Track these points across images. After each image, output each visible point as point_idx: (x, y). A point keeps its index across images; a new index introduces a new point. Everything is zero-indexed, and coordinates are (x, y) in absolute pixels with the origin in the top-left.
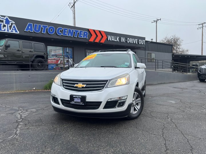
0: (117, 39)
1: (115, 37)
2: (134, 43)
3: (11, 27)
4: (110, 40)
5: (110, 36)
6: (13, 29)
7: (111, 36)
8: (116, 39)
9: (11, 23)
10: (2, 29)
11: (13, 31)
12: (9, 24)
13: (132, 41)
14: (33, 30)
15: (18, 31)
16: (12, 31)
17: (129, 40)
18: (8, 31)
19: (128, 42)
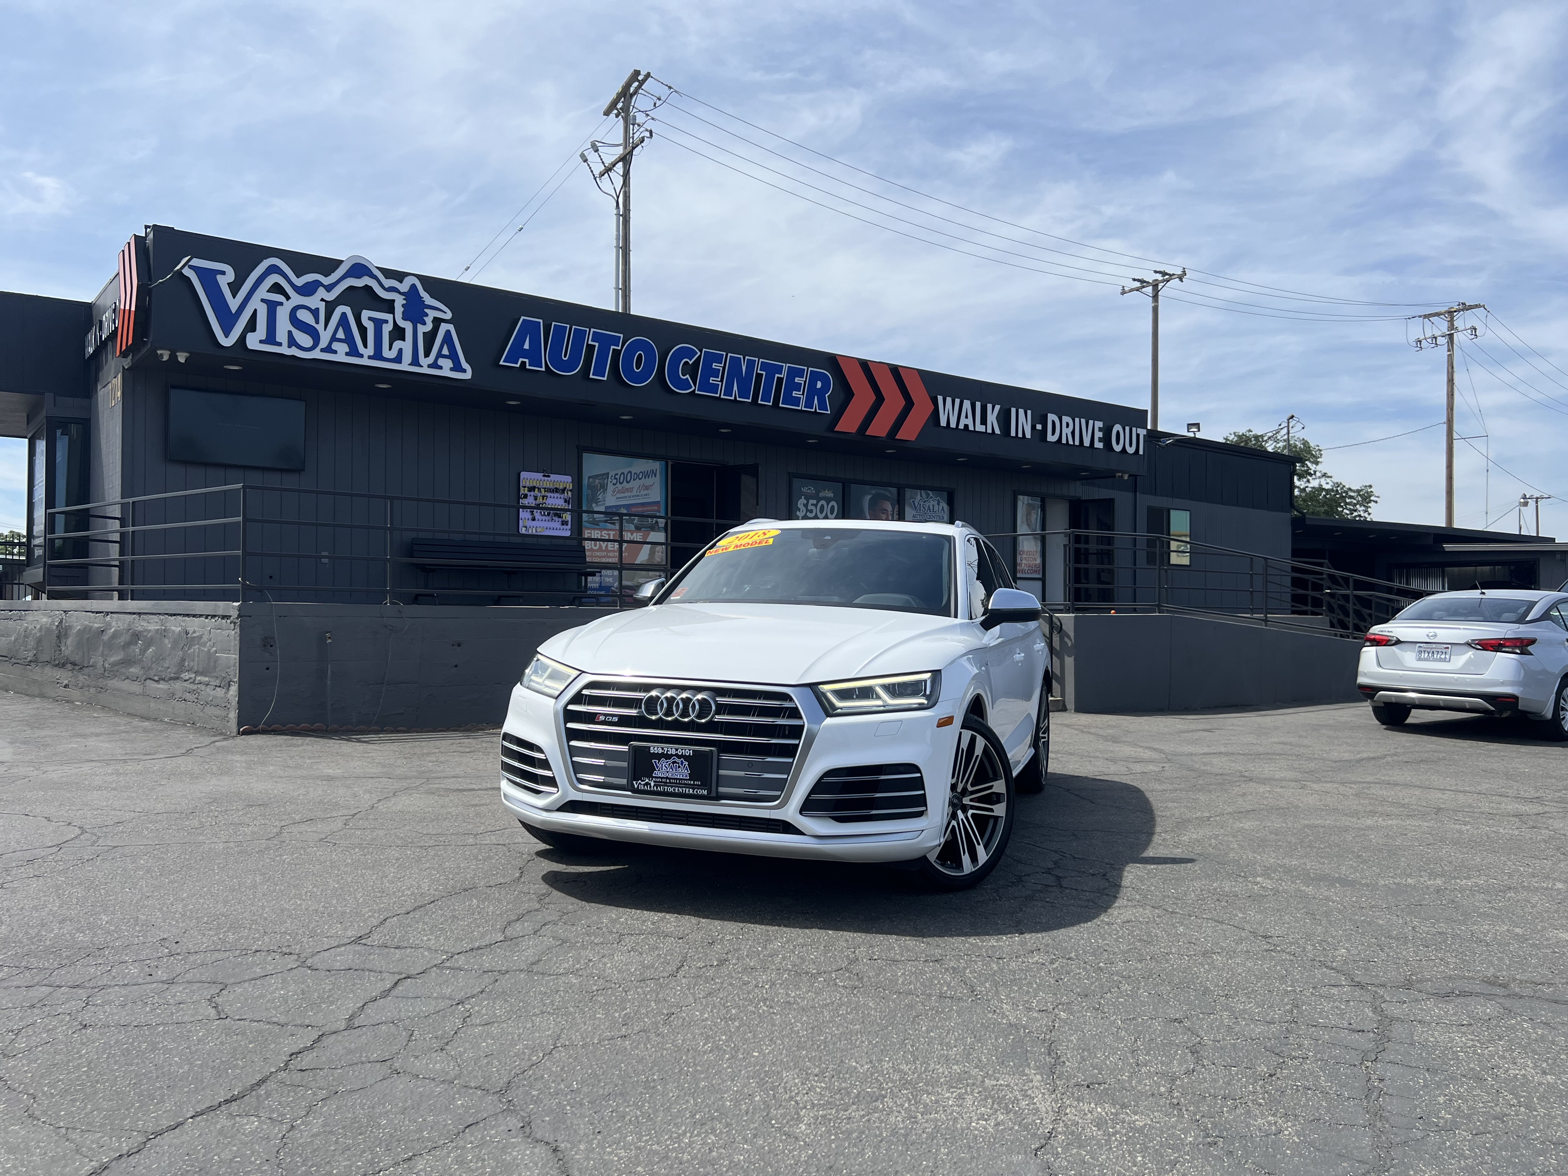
0: (992, 418)
1: (978, 405)
2: (1087, 443)
3: (430, 338)
4: (953, 425)
5: (949, 400)
6: (440, 355)
7: (957, 401)
8: (984, 421)
9: (432, 314)
10: (386, 353)
11: (441, 362)
12: (424, 323)
13: (1073, 433)
14: (545, 357)
15: (465, 365)
16: (435, 365)
17: (1054, 423)
18: (415, 362)
19: (1051, 438)
